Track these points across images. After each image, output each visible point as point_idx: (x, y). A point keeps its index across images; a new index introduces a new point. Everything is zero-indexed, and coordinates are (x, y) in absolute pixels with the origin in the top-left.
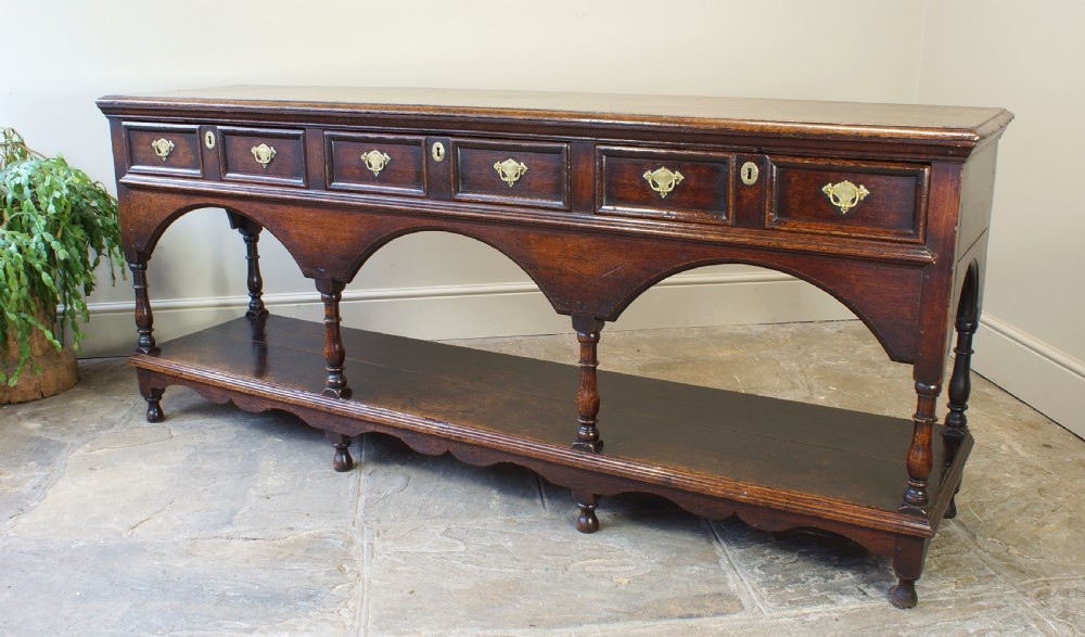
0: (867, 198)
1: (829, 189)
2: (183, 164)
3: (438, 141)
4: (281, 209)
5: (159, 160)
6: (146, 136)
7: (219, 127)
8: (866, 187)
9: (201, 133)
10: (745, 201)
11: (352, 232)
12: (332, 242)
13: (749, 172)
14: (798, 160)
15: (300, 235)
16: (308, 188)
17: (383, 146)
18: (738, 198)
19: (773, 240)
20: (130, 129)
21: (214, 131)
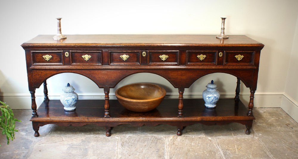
0: (244, 57)
1: (236, 56)
2: (55, 61)
3: (144, 51)
4: (92, 71)
5: (45, 61)
6: (40, 55)
7: (70, 51)
8: (243, 56)
9: (64, 53)
10: (220, 60)
11: (117, 75)
12: (110, 78)
13: (221, 54)
14: (231, 51)
15: (99, 77)
16: (103, 65)
17: (127, 53)
18: (218, 59)
19: (226, 67)
20: (33, 53)
21: (69, 52)
